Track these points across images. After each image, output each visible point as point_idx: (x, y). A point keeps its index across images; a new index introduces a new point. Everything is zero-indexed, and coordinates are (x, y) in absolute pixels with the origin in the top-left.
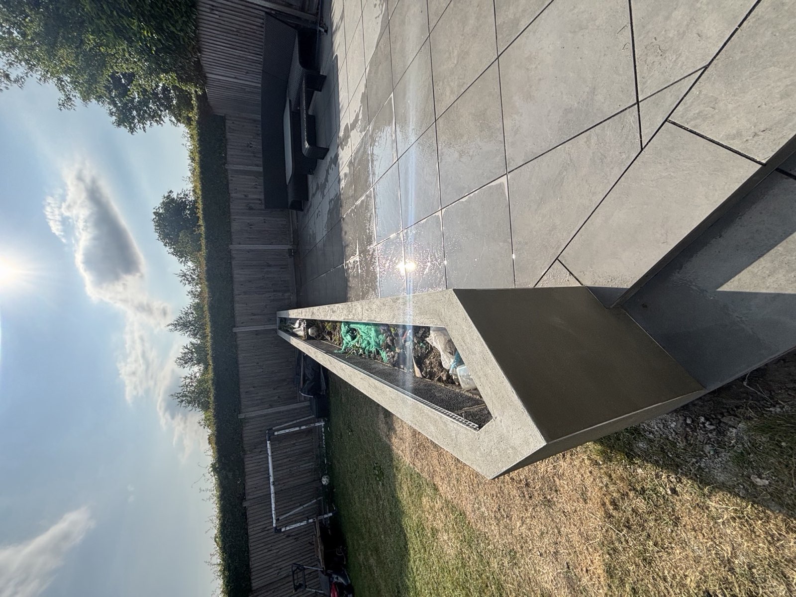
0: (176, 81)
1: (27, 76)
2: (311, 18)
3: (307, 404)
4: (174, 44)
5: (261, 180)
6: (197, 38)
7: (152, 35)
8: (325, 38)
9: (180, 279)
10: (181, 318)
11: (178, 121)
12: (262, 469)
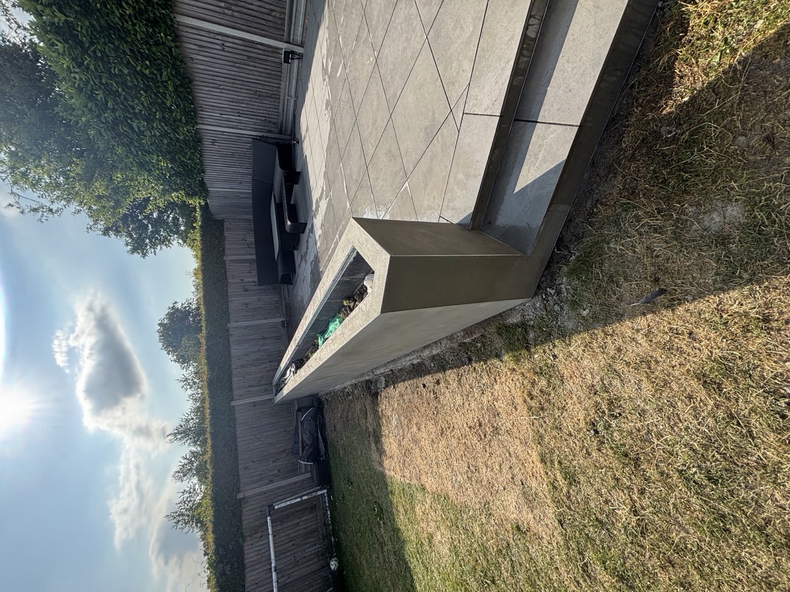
0: (184, 197)
1: (65, 208)
2: (288, 137)
3: (308, 475)
4: (184, 170)
5: (255, 266)
6: (201, 163)
7: (167, 164)
8: (298, 147)
9: (182, 384)
10: (182, 426)
11: (185, 242)
12: (263, 559)
